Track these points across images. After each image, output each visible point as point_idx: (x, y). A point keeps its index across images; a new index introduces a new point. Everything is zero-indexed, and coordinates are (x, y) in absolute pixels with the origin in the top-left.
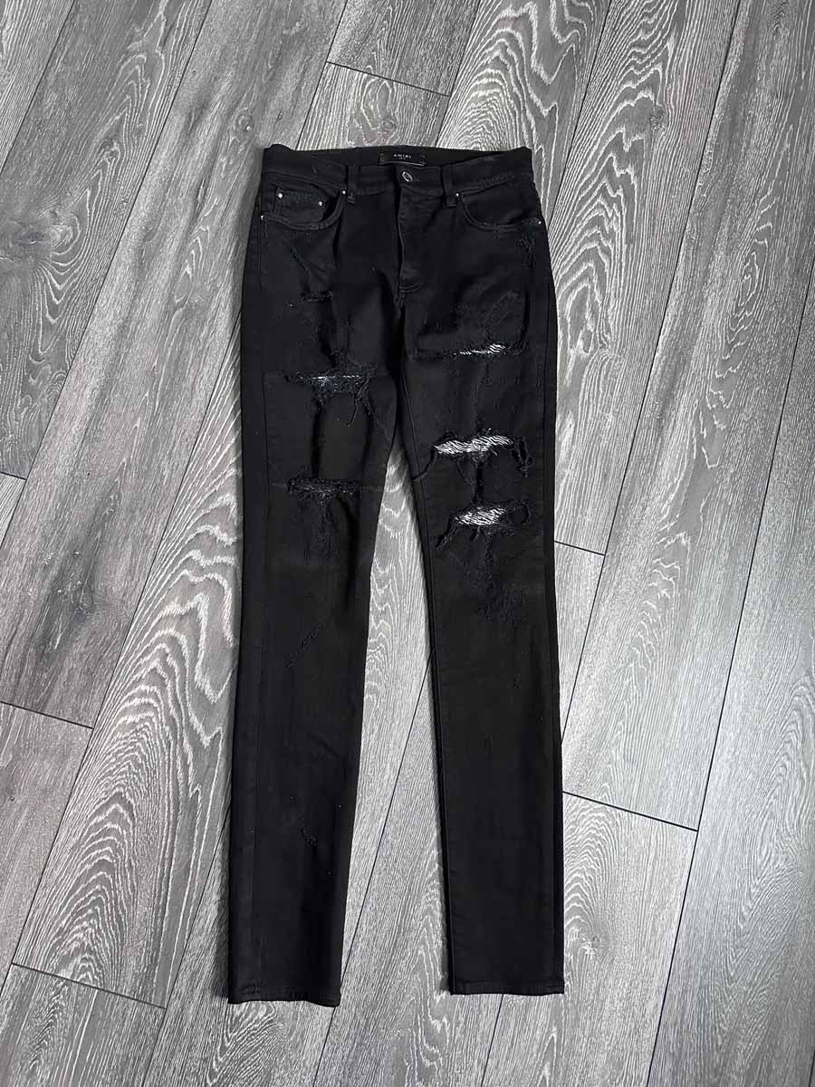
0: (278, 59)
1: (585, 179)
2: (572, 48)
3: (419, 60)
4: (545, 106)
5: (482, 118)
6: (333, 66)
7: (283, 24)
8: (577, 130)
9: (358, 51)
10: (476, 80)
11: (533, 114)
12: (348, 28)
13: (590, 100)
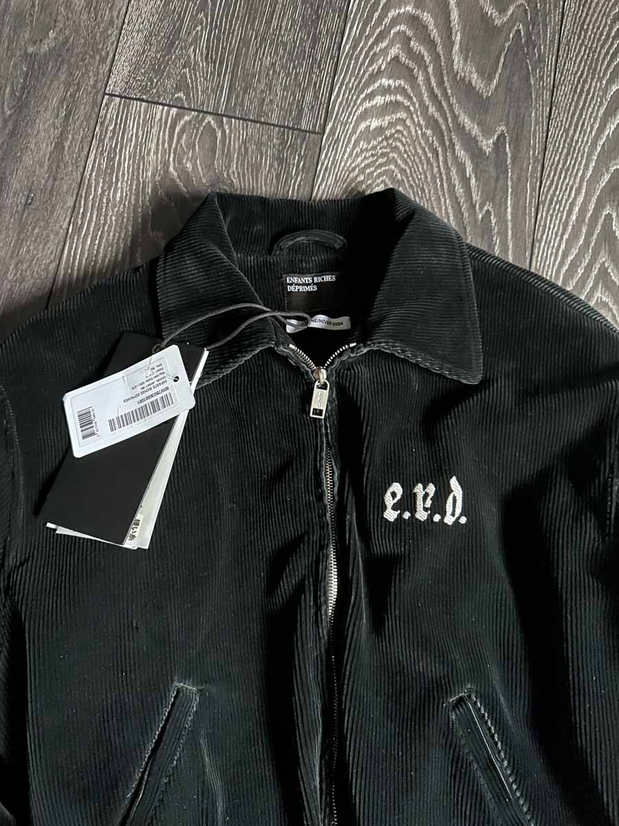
0: (21, 97)
1: (571, 258)
2: (518, 31)
3: (264, 74)
4: (487, 133)
5: (381, 165)
6: (118, 100)
7: (27, 36)
8: (546, 173)
9: (158, 69)
10: (364, 100)
11: (466, 150)
12: (138, 32)
13: (560, 117)
